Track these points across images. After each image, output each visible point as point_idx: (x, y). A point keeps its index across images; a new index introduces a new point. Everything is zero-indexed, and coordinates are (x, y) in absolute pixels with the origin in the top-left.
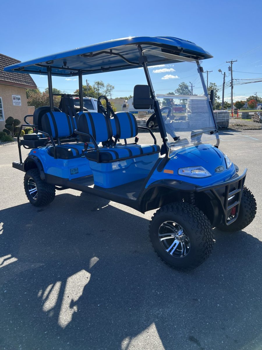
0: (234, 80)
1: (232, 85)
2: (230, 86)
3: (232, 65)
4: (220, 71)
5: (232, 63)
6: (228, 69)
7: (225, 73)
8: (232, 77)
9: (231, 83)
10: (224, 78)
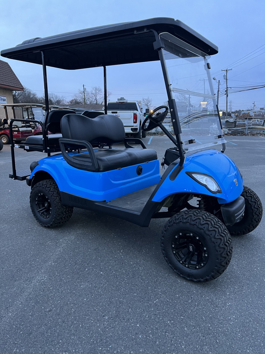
1: (227, 93)
3: (227, 73)
4: (214, 79)
7: (219, 81)
10: (219, 86)
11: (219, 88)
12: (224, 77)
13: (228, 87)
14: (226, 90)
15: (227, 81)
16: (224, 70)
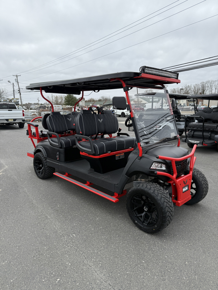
0: (20, 89)
1: (20, 92)
2: (19, 93)
3: (17, 78)
4: (9, 82)
5: (17, 77)
6: (15, 81)
7: (13, 83)
8: (19, 87)
9: (18, 91)
10: (13, 87)
11: (14, 89)
12: (16, 81)
13: (19, 88)
14: (18, 90)
15: (18, 83)
16: (15, 76)
